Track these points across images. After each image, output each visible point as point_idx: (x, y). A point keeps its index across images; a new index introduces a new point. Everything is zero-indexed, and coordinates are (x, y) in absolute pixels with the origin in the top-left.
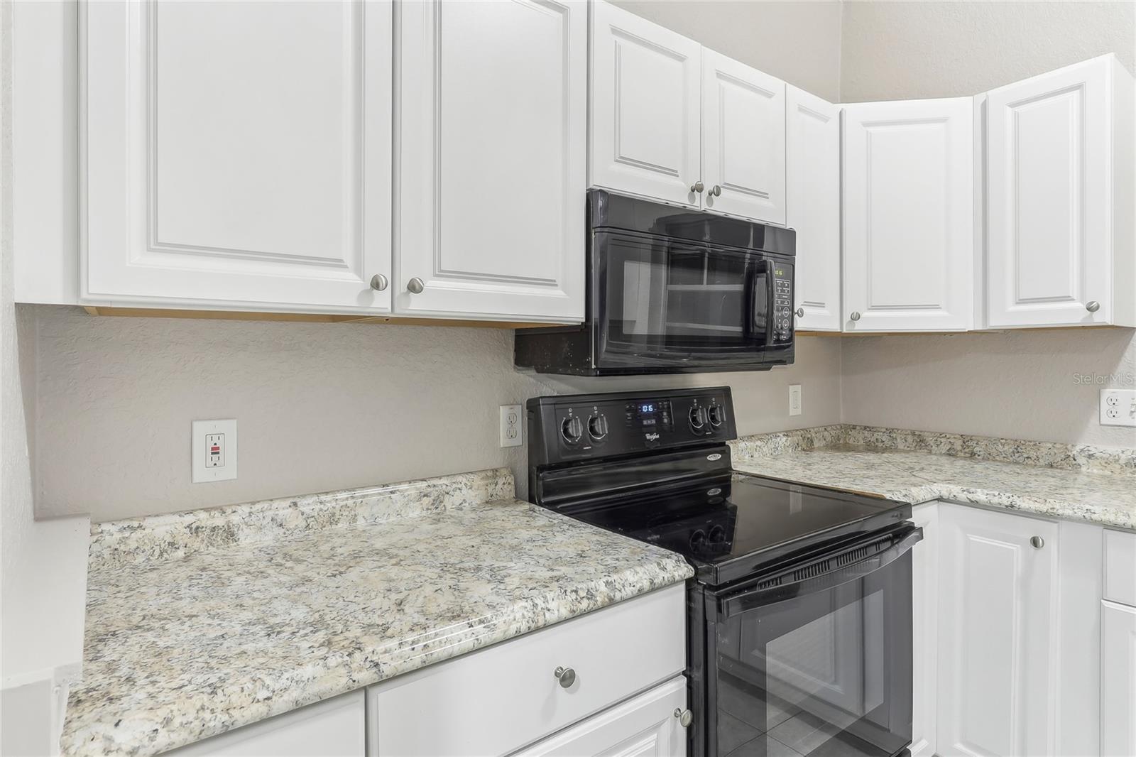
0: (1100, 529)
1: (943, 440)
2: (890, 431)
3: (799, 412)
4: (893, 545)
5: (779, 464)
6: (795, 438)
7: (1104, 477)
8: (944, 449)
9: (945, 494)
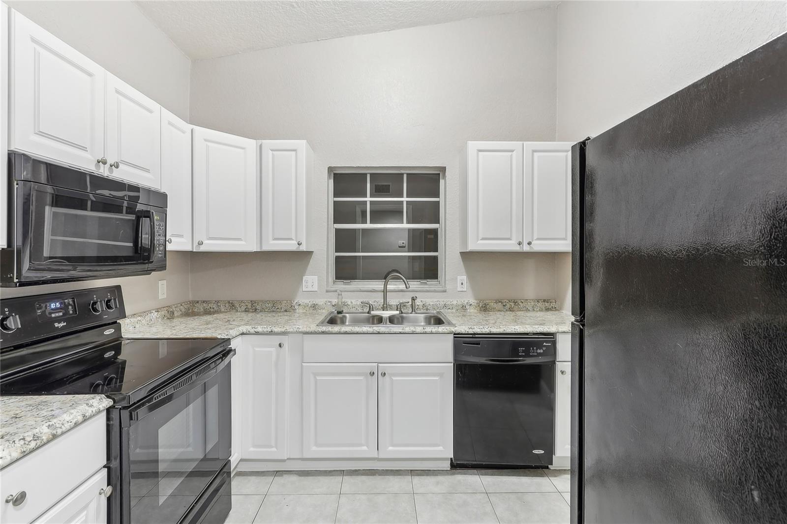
0: (301, 335)
1: (243, 304)
2: (217, 302)
3: (165, 296)
4: (222, 360)
5: (154, 330)
6: (163, 313)
7: (304, 313)
8: (243, 308)
9: (245, 331)
